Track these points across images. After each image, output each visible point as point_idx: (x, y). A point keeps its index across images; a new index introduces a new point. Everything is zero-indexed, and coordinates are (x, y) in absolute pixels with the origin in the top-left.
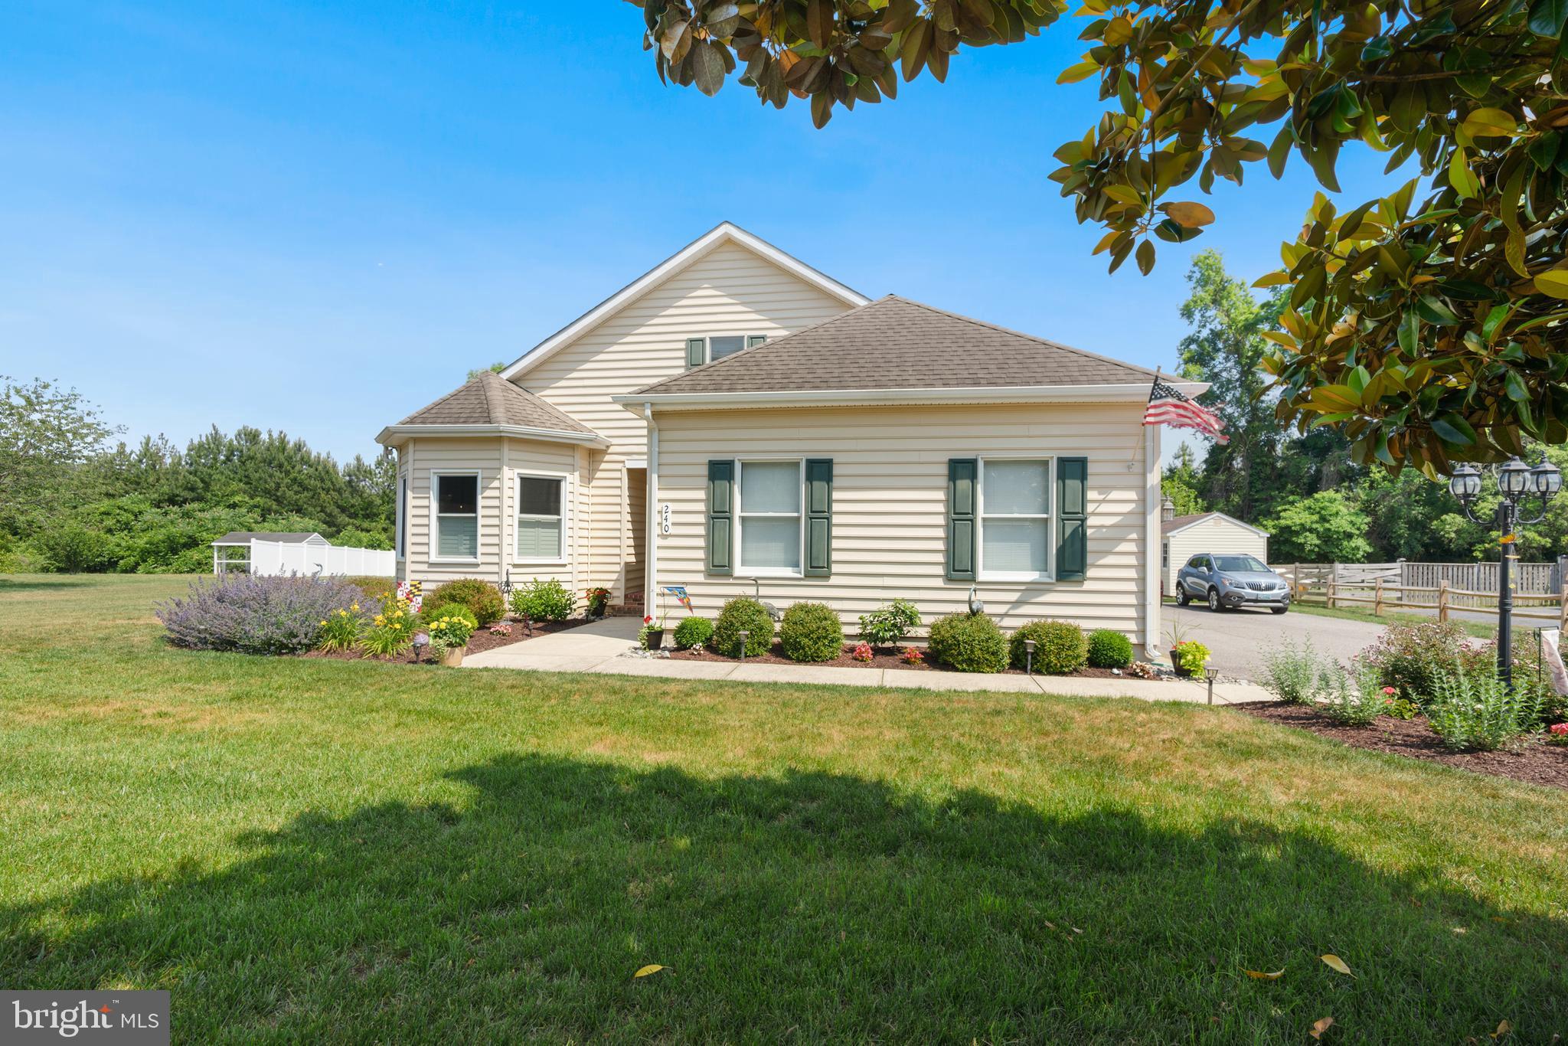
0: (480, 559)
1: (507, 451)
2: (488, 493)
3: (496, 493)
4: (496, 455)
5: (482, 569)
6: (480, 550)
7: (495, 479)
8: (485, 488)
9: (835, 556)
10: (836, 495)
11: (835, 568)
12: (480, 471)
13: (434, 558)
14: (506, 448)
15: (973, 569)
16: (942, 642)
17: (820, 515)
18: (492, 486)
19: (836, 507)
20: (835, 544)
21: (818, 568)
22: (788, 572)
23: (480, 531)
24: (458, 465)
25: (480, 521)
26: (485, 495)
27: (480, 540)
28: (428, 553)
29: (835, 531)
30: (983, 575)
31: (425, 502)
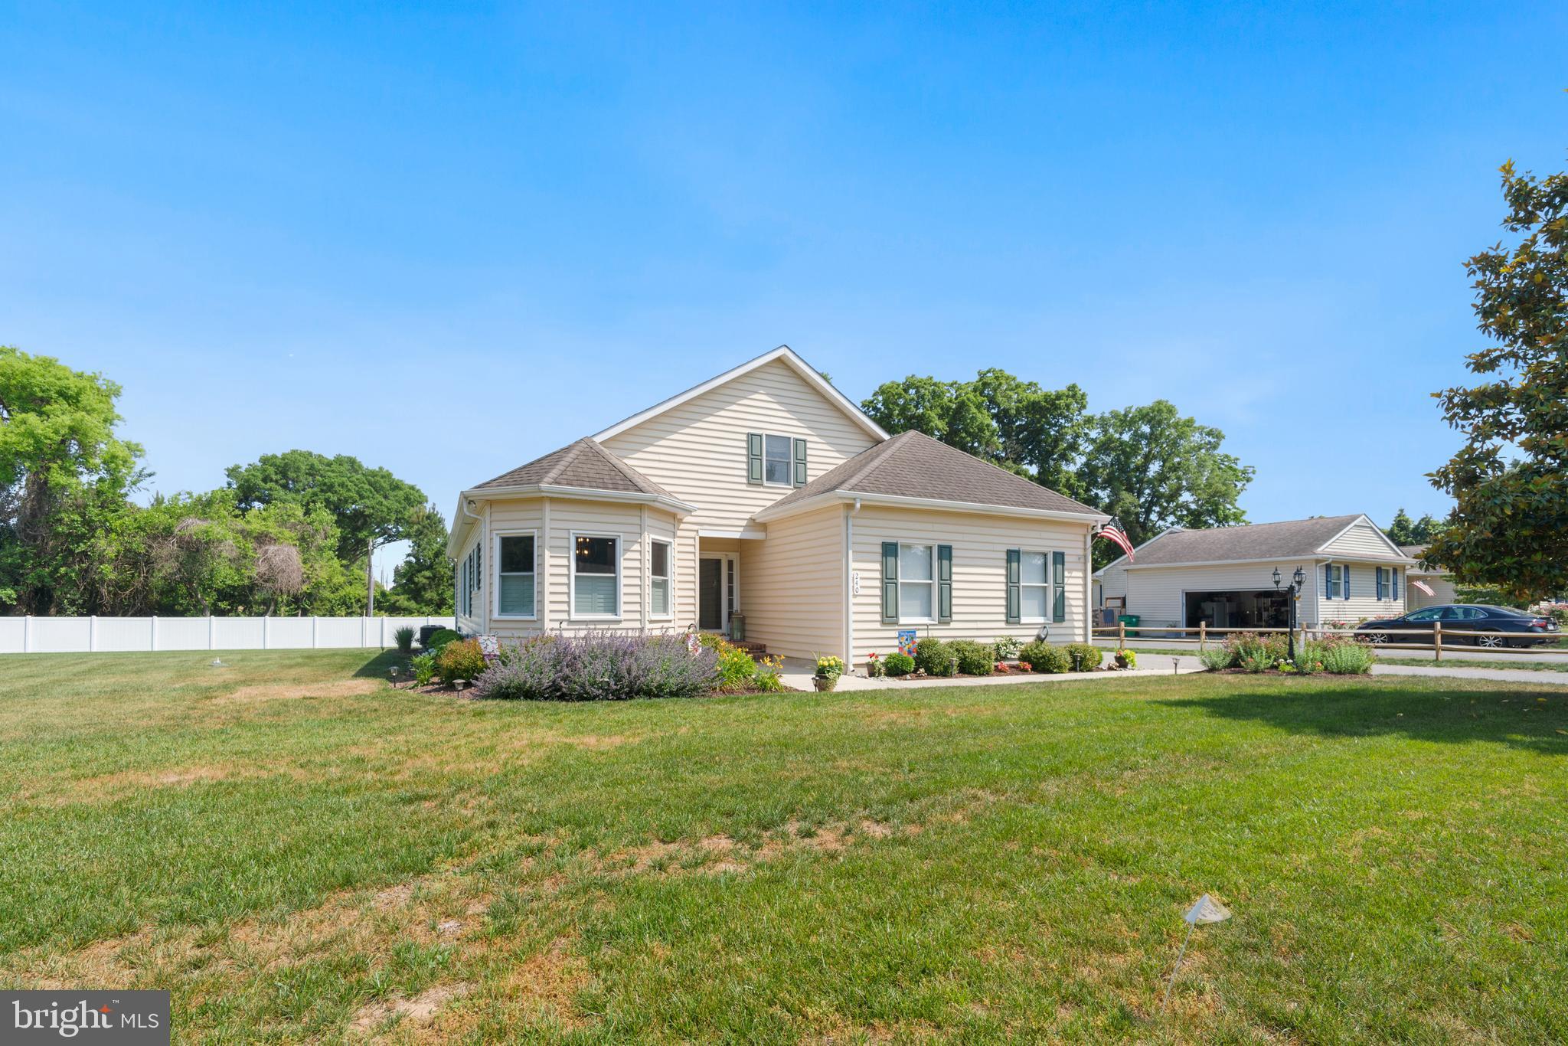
0: (623, 616)
1: (648, 520)
2: (629, 555)
3: (637, 556)
4: (637, 520)
5: (623, 625)
6: (622, 607)
7: (636, 542)
8: (627, 550)
9: (954, 609)
10: (954, 570)
11: (955, 617)
12: (621, 534)
13: (574, 617)
14: (646, 514)
15: (1019, 617)
16: (1043, 657)
17: (946, 582)
18: (633, 549)
19: (954, 577)
20: (954, 601)
21: (945, 617)
22: (925, 620)
23: (623, 590)
24: (597, 527)
25: (623, 581)
26: (627, 556)
27: (623, 598)
28: (569, 612)
29: (954, 593)
30: (1024, 620)
31: (565, 562)
